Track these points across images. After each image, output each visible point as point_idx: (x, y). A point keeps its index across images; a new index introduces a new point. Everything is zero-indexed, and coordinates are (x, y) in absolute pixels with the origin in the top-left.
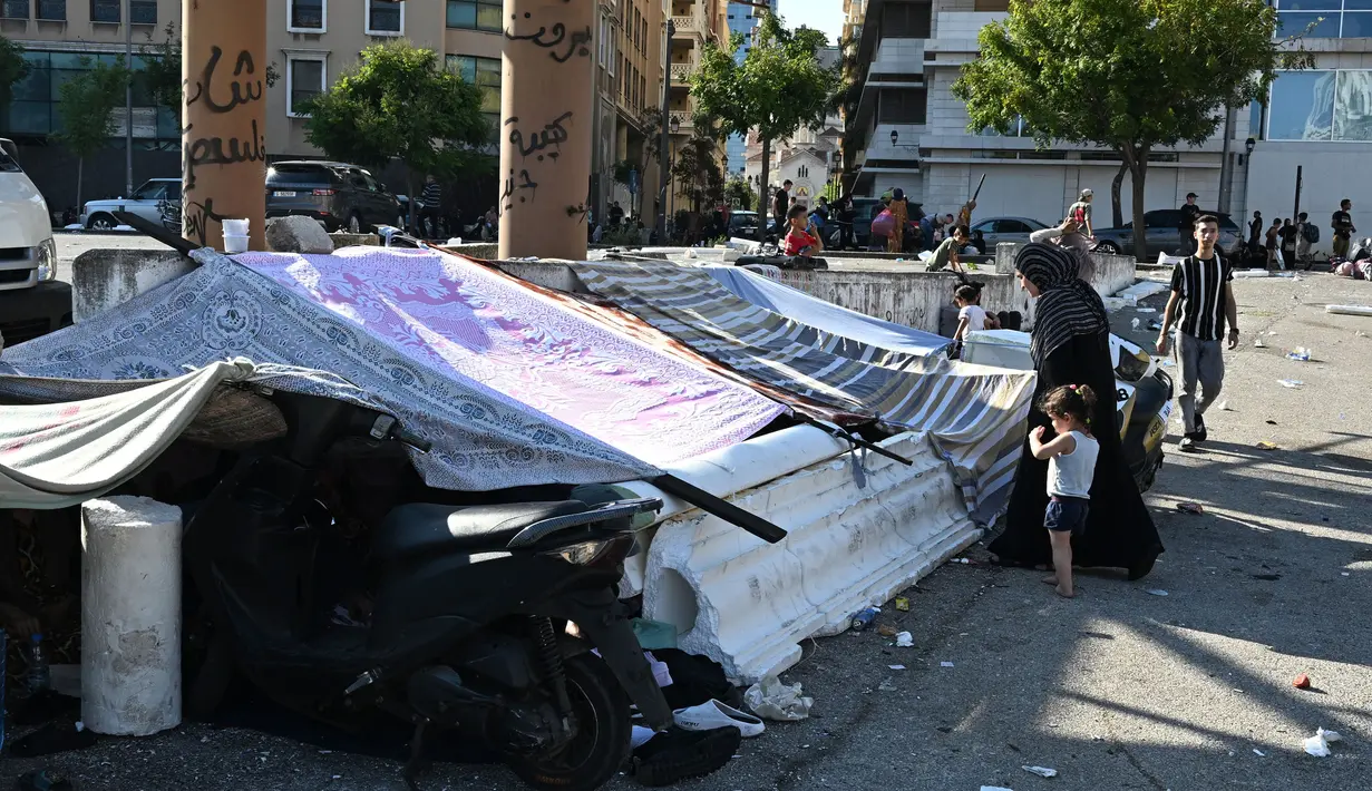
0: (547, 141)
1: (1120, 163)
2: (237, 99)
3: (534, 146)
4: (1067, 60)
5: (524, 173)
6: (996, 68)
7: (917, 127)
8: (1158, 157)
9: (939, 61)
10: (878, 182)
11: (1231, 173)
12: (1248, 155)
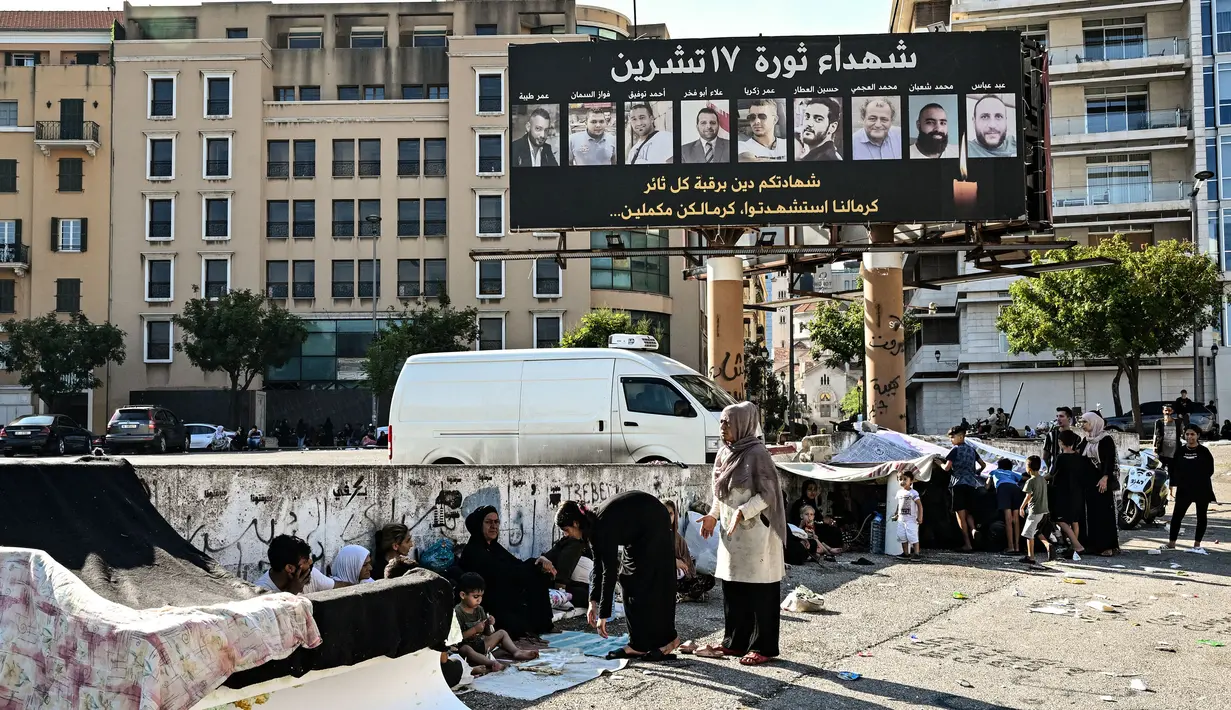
0: (891, 388)
1: (1117, 368)
2: (736, 374)
3: (886, 390)
4: (1076, 305)
5: (882, 402)
6: (1025, 310)
7: (956, 346)
8: (1145, 362)
9: (970, 299)
10: (925, 389)
11: (1203, 371)
12: (1214, 358)
